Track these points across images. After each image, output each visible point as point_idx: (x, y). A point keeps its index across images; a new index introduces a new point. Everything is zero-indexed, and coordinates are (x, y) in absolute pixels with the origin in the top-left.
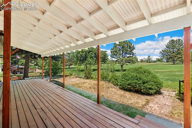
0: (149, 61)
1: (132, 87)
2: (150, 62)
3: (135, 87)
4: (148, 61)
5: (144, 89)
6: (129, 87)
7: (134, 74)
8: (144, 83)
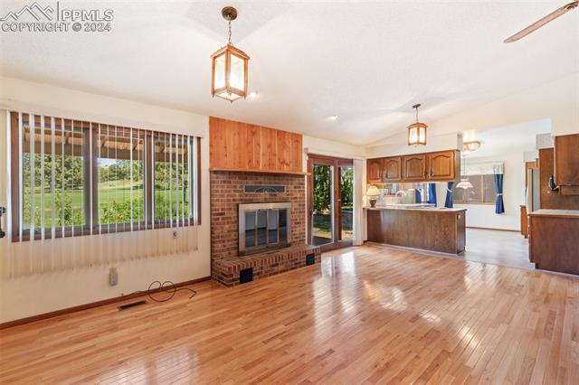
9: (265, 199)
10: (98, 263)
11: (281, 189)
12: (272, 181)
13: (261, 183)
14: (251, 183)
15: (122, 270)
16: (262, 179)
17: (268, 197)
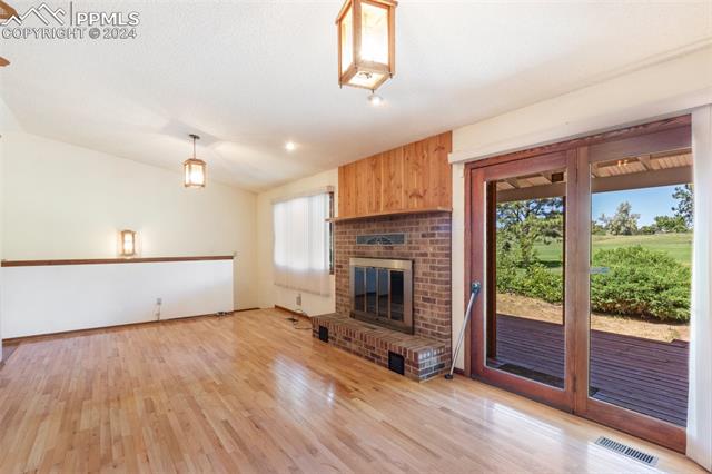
0: (623, 229)
1: (619, 301)
2: (628, 233)
3: (629, 303)
4: (618, 229)
5: (659, 305)
6: (610, 300)
7: (623, 266)
8: (658, 290)
9: (379, 253)
10: (294, 289)
11: (400, 239)
12: (388, 228)
13: (373, 231)
14: (363, 232)
15: (305, 297)
16: (374, 226)
17: (382, 250)
